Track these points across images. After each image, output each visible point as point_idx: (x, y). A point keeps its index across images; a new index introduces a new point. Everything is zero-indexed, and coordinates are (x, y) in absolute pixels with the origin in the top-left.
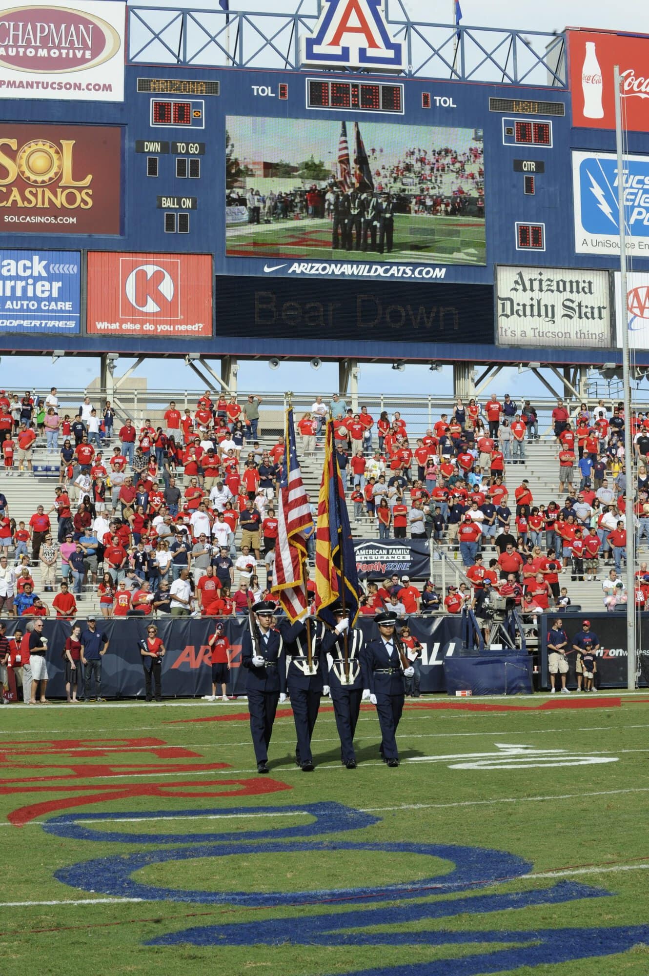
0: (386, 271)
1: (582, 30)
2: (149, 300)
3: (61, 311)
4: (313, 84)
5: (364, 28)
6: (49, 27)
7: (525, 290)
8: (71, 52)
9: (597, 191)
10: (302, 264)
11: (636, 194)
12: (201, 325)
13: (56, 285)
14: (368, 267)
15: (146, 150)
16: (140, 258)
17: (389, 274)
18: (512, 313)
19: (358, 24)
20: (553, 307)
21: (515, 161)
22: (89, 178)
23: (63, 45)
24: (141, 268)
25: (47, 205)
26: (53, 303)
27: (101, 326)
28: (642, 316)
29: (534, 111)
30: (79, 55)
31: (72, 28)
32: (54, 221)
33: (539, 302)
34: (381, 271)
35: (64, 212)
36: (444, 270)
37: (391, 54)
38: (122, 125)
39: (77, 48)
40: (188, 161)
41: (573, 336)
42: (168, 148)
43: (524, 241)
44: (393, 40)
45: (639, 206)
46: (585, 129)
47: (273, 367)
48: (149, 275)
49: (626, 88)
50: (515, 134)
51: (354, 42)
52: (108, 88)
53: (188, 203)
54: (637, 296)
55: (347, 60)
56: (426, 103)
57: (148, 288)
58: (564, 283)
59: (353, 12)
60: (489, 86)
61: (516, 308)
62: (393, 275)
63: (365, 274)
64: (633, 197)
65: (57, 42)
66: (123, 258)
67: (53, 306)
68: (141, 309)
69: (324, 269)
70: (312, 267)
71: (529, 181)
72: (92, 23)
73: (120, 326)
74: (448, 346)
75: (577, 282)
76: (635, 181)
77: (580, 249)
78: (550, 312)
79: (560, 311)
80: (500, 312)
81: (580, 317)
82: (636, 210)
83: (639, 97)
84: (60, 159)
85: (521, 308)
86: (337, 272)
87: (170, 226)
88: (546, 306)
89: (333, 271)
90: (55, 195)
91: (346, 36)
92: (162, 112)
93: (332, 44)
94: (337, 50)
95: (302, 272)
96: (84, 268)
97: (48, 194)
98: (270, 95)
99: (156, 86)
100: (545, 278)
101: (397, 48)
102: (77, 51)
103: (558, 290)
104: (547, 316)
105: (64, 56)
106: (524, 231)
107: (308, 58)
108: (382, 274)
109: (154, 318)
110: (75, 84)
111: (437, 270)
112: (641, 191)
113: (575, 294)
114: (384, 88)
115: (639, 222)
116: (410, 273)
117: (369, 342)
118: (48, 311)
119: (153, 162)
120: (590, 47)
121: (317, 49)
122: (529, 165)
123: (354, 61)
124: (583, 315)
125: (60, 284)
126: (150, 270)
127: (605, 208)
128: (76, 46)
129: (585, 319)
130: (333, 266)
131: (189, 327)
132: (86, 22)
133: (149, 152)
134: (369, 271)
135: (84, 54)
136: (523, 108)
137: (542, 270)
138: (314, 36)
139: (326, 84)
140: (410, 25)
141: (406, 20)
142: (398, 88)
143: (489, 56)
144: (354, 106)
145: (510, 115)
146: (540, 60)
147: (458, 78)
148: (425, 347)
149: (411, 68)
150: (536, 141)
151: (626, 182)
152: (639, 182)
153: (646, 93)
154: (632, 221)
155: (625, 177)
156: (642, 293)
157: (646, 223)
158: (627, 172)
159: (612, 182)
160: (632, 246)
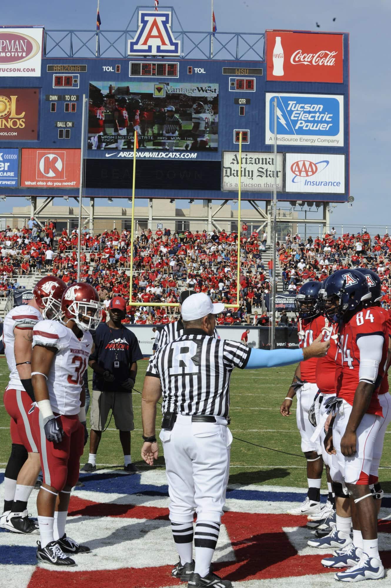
0: (167, 155)
1: (274, 31)
2: (51, 171)
3: (9, 176)
4: (133, 64)
6: (6, 42)
7: (238, 163)
8: (16, 53)
9: (279, 113)
10: (125, 153)
11: (299, 114)
12: (75, 183)
13: (7, 164)
14: (157, 153)
15: (50, 100)
16: (47, 151)
17: (168, 157)
18: (231, 175)
19: (157, 34)
20: (252, 171)
21: (235, 99)
22: (24, 113)
23: (13, 50)
24: (47, 156)
25: (3, 127)
26: (5, 173)
27: (27, 183)
28: (300, 176)
30: (20, 55)
31: (17, 42)
32: (6, 134)
33: (245, 169)
34: (164, 155)
35: (11, 130)
36: (196, 154)
37: (173, 48)
38: (39, 88)
39: (19, 52)
40: (71, 104)
41: (263, 186)
42: (61, 98)
43: (238, 139)
44: (174, 41)
45: (301, 120)
46: (273, 81)
47: (110, 202)
48: (51, 159)
49: (297, 59)
50: (235, 85)
51: (154, 43)
52: (33, 70)
53: (70, 124)
54: (298, 165)
55: (151, 52)
56: (190, 72)
57: (50, 165)
58: (259, 159)
59: (155, 28)
60: (223, 62)
61: (233, 172)
62: (170, 157)
63: (156, 156)
64: (298, 115)
65: (10, 49)
66: (38, 151)
67: (5, 174)
68: (46, 175)
69: (136, 154)
70: (129, 154)
71: (242, 109)
72: (26, 39)
73: (36, 183)
74: (196, 191)
75: (266, 159)
76: (299, 107)
77: (268, 142)
78: (251, 174)
79: (256, 173)
80: (224, 174)
81: (267, 176)
82: (299, 122)
83: (304, 64)
84: (10, 105)
85: (235, 172)
86: (142, 156)
87: (61, 136)
88: (249, 171)
89: (140, 156)
90: (7, 122)
91: (150, 40)
92: (59, 81)
94: (146, 47)
95: (125, 157)
96: (20, 156)
97: (4, 121)
98: (112, 70)
99: (56, 68)
100: (248, 157)
101: (176, 45)
102: (19, 53)
103: (255, 163)
104: (249, 176)
105: (13, 55)
106: (238, 134)
107: (131, 52)
108: (165, 157)
109: (52, 180)
110: (18, 69)
111: (193, 154)
112: (302, 112)
113: (264, 165)
114: (169, 65)
115: (300, 128)
116: (178, 156)
117: (157, 190)
118: (3, 177)
119: (53, 105)
120: (278, 40)
121: (136, 47)
122: (243, 101)
123: (154, 52)
124: (268, 175)
125: (9, 164)
126: (51, 156)
127: (283, 121)
128: (19, 50)
129: (269, 177)
130: (140, 153)
131: (69, 184)
132: (23, 39)
133: (52, 101)
134: (158, 155)
135: (22, 55)
136: (241, 72)
137: (248, 153)
138: (134, 40)
139: (140, 64)
140: (183, 33)
141: (181, 30)
142: (176, 65)
143: (224, 47)
144: (154, 74)
145: (233, 76)
146: (251, 47)
147: (207, 58)
148: (185, 192)
149: (183, 54)
150: (246, 88)
151: (295, 107)
152: (302, 107)
153: (307, 61)
154: (297, 128)
155: (294, 105)
156: (301, 164)
157: (304, 128)
158: (295, 102)
159: (287, 108)
160: (296, 140)
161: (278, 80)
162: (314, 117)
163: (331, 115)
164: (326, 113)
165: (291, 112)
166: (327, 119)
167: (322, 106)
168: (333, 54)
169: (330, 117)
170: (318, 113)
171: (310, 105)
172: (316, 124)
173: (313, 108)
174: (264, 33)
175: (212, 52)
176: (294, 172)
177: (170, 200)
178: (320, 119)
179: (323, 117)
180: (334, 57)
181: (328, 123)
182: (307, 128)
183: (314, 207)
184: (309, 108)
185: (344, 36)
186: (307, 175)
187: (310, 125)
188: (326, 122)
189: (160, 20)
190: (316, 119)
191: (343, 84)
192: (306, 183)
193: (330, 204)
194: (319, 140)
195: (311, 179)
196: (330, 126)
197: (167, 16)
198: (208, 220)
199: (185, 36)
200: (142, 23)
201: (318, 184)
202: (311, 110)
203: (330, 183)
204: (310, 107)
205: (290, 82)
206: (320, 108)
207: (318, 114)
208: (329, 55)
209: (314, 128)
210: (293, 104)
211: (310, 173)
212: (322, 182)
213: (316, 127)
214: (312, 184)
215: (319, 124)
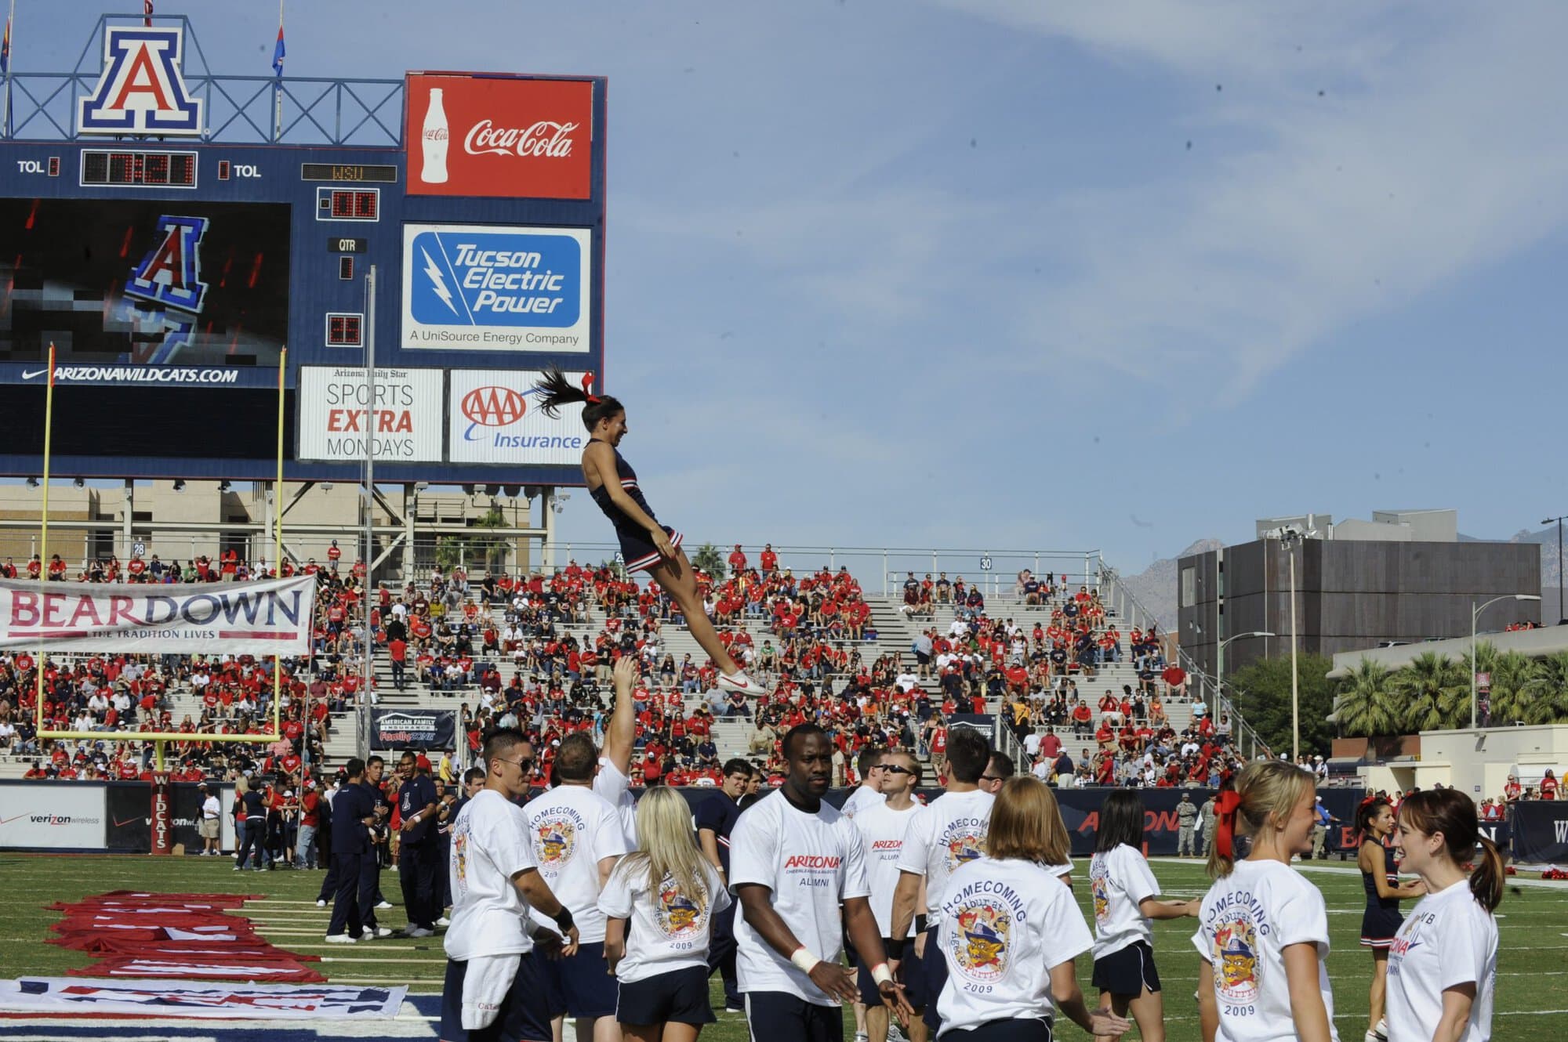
0: (166, 375)
1: (427, 73)
4: (88, 156)
5: (155, 87)
9: (434, 272)
11: (484, 274)
14: (144, 370)
17: (169, 379)
19: (147, 82)
21: (331, 240)
28: (484, 423)
29: (358, 177)
34: (159, 375)
36: (235, 373)
37: (184, 116)
43: (336, 336)
44: (188, 99)
45: (487, 288)
46: (422, 197)
47: (31, 487)
49: (479, 143)
50: (332, 206)
51: (141, 103)
54: (478, 398)
55: (132, 126)
56: (224, 174)
59: (143, 67)
60: (304, 150)
63: (141, 379)
64: (479, 278)
69: (92, 374)
70: (78, 373)
71: (346, 262)
74: (236, 462)
76: (484, 258)
77: (407, 343)
80: (302, 421)
82: (483, 294)
83: (497, 154)
86: (108, 377)
91: (131, 96)
93: (113, 107)
94: (120, 115)
95: (67, 378)
98: (39, 171)
101: (192, 109)
106: (336, 323)
107: (85, 125)
108: (161, 379)
111: (227, 372)
112: (491, 271)
114: (174, 158)
115: (486, 309)
116: (194, 377)
117: (142, 458)
120: (436, 95)
121: (96, 114)
122: (348, 244)
123: (140, 126)
127: (443, 293)
130: (103, 370)
134: (145, 376)
136: (345, 175)
138: (94, 98)
139: (105, 156)
140: (210, 79)
141: (206, 74)
142: (190, 157)
143: (306, 113)
144: (138, 180)
145: (327, 184)
146: (371, 114)
147: (265, 142)
148: (209, 463)
149: (209, 132)
150: (357, 213)
151: (473, 259)
152: (489, 259)
153: (505, 148)
154: (477, 308)
155: (471, 254)
156: (486, 396)
157: (495, 309)
158: (474, 247)
159: (453, 259)
160: (475, 338)
161: (434, 193)
162: (518, 282)
163: (561, 277)
164: (549, 272)
165: (463, 270)
166: (551, 287)
167: (538, 256)
168: (569, 128)
169: (556, 283)
170: (528, 273)
171: (509, 254)
172: (523, 300)
173: (518, 259)
174: (403, 78)
175: (277, 123)
176: (469, 416)
177: (173, 483)
178: (532, 287)
179: (539, 282)
180: (569, 136)
181: (551, 295)
182: (503, 310)
183: (521, 498)
184: (507, 260)
185: (595, 85)
186: (501, 423)
187: (509, 302)
188: (547, 293)
189: (154, 47)
190: (524, 287)
191: (590, 201)
192: (499, 440)
193: (558, 491)
194: (530, 338)
195: (510, 430)
196: (558, 305)
197: (171, 38)
198: (263, 531)
199: (213, 87)
200: (112, 55)
201: (526, 443)
202: (513, 264)
203: (557, 441)
204: (510, 258)
205: (463, 198)
206: (533, 259)
207: (527, 276)
208: (556, 130)
209: (519, 309)
210: (469, 250)
211: (507, 418)
212: (536, 439)
213: (524, 306)
214: (512, 443)
215: (531, 300)
